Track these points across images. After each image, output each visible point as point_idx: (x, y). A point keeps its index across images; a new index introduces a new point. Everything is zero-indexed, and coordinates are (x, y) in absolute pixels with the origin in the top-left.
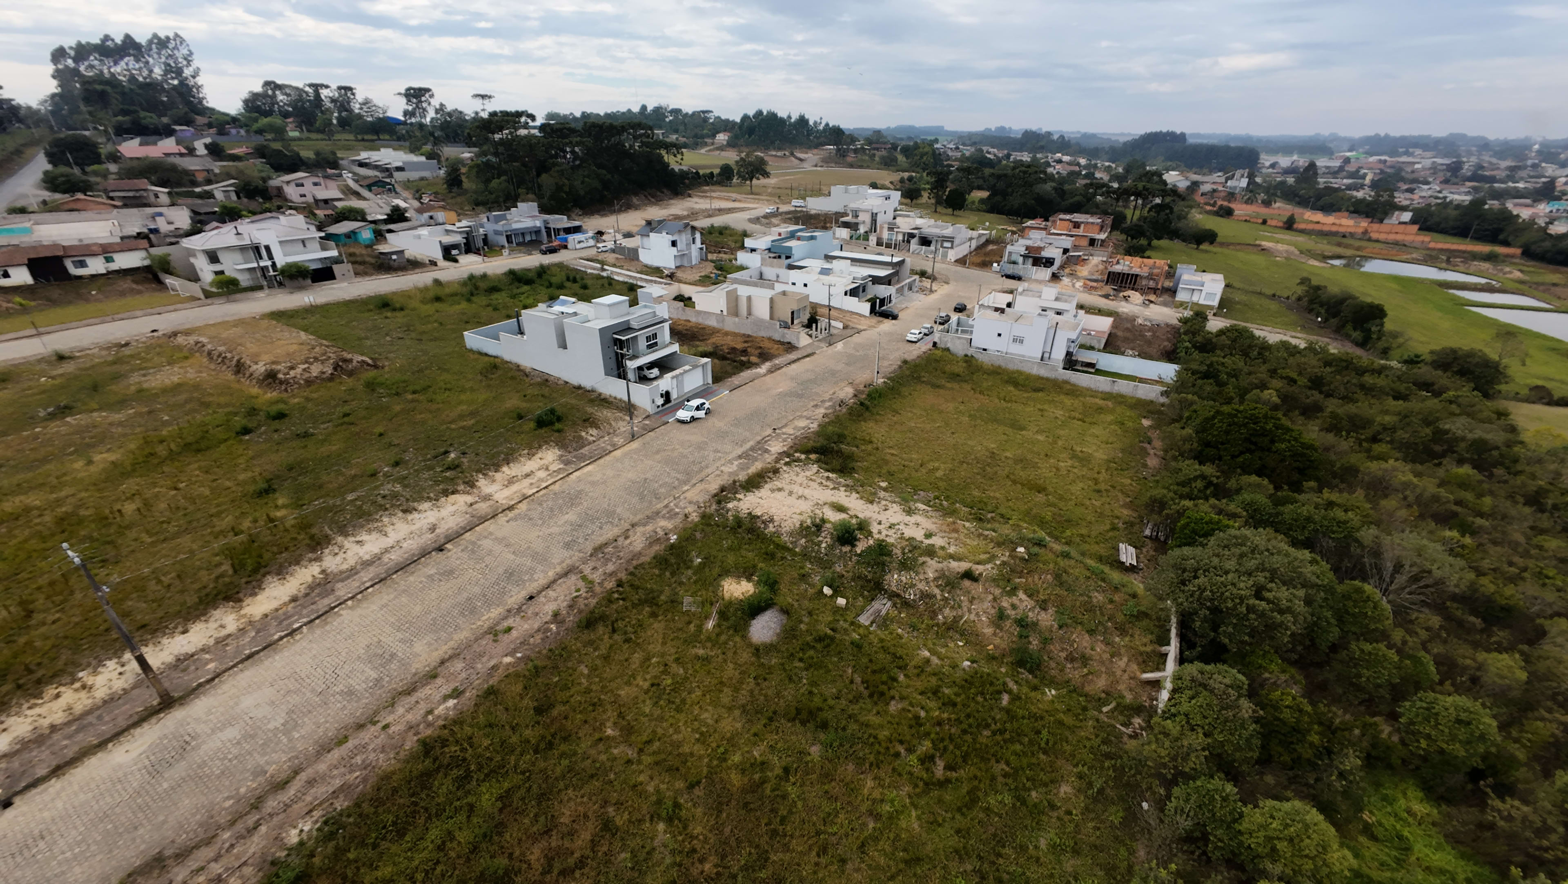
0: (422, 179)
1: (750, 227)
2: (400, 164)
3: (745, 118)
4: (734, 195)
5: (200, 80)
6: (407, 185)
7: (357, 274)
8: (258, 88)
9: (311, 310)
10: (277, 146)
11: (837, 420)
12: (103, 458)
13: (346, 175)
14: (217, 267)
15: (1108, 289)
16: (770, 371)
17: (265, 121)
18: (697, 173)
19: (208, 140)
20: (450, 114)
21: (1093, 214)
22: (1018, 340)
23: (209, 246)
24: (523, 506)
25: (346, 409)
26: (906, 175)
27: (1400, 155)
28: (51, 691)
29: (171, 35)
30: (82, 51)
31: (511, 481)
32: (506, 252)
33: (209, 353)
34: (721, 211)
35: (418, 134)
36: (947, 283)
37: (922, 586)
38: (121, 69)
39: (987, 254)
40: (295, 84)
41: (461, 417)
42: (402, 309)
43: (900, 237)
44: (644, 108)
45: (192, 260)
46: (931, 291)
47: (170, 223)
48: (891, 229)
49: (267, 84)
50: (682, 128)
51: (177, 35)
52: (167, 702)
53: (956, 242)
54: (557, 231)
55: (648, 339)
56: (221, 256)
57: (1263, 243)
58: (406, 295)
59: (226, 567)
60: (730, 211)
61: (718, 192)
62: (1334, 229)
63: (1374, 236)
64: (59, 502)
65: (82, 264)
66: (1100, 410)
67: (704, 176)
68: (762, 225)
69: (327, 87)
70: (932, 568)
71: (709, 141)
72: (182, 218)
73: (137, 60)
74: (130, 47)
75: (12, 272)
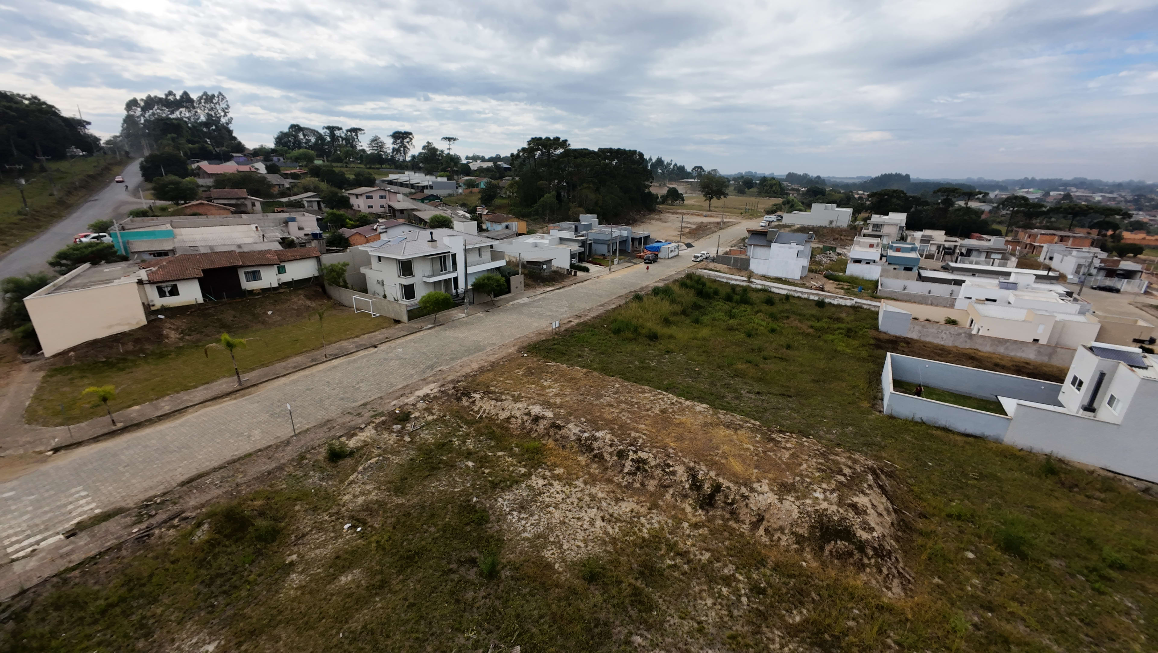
2: (424, 183)
8: (285, 129)
14: (408, 281)
19: (263, 164)
29: (216, 94)
30: (150, 103)
32: (615, 261)
38: (183, 113)
40: (311, 127)
47: (300, 229)
49: (293, 126)
51: (220, 94)
53: (1007, 254)
56: (415, 267)
65: (254, 275)
72: (310, 223)
74: (186, 101)
75: (182, 287)
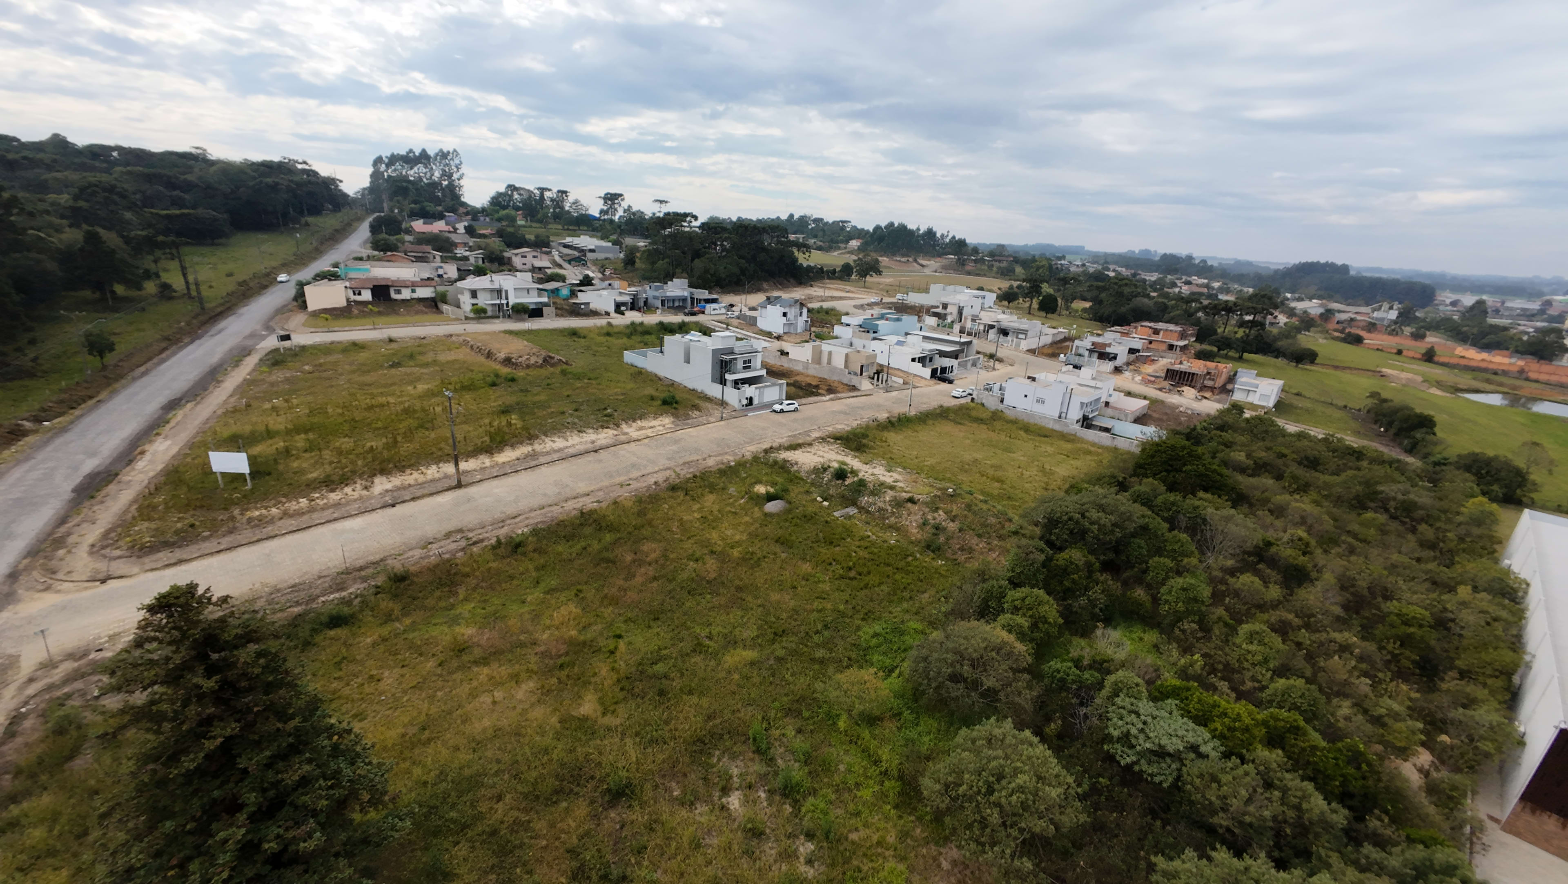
0: (606, 259)
1: (852, 310)
2: (593, 247)
3: (878, 228)
4: (848, 288)
5: (462, 182)
6: (595, 262)
7: (557, 315)
8: (502, 189)
9: (530, 332)
10: (511, 230)
11: (868, 427)
12: (421, 387)
13: (555, 253)
14: (474, 301)
15: (1166, 384)
16: (832, 400)
17: (503, 213)
18: (822, 269)
19: (466, 224)
20: (634, 214)
22: (1041, 401)
23: (474, 287)
24: (646, 441)
25: (549, 381)
26: (1014, 283)
28: (408, 471)
29: (451, 150)
30: (393, 159)
31: (641, 428)
32: (659, 312)
33: (472, 347)
34: (833, 298)
35: (608, 227)
36: (1011, 365)
37: (881, 505)
38: (413, 173)
39: (1058, 348)
40: (527, 187)
41: (616, 394)
42: (584, 337)
43: (982, 328)
44: (791, 216)
45: (460, 296)
46: (994, 369)
47: (446, 273)
48: (973, 320)
49: (509, 186)
50: (820, 234)
51: (455, 151)
52: (459, 485)
53: (1032, 335)
54: (699, 301)
55: (745, 362)
56: (479, 294)
57: (1384, 370)
58: (590, 330)
59: (487, 439)
60: (841, 298)
61: (835, 284)
62: (1483, 365)
63: (1533, 375)
64: (401, 403)
65: (399, 292)
66: (1090, 453)
67: (827, 271)
68: (862, 309)
69: (550, 190)
70: (889, 495)
71: (842, 245)
72: (451, 270)
73: (426, 167)
74: (424, 158)
75: (363, 292)
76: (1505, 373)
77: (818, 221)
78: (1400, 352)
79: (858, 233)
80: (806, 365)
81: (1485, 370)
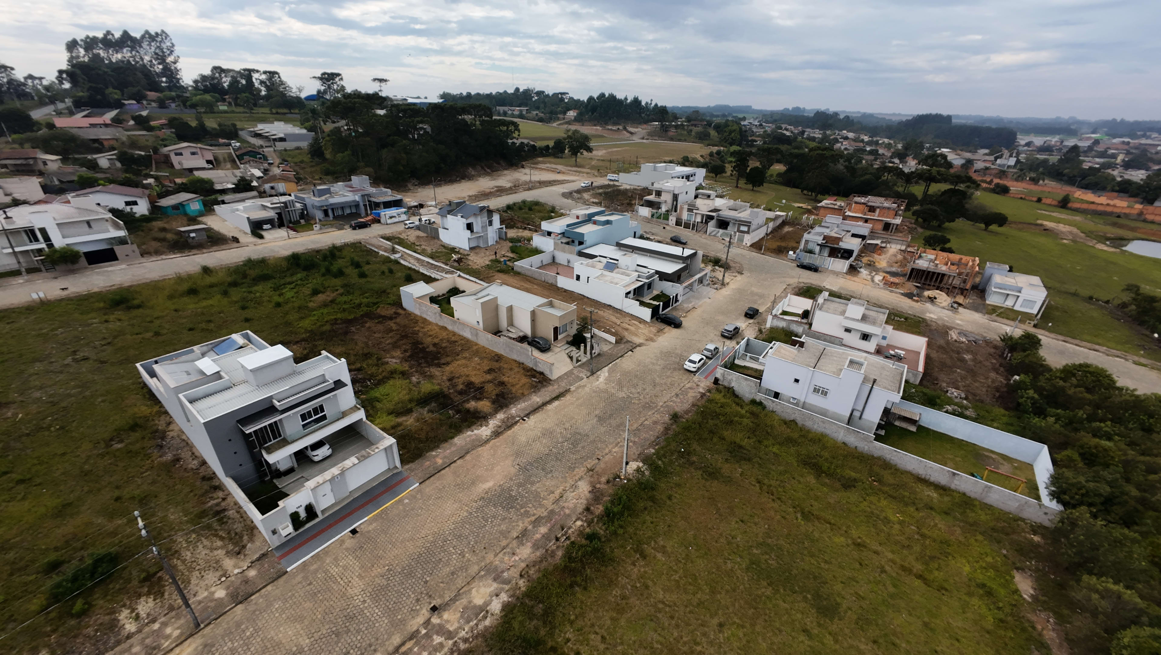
0: (296, 149)
1: (560, 202)
2: (282, 136)
3: (591, 99)
4: (560, 167)
8: (207, 72)
13: (234, 144)
15: (911, 286)
17: (198, 97)
18: (535, 146)
21: (886, 196)
22: (821, 391)
26: (715, 149)
27: (1139, 137)
29: (160, 32)
30: (90, 43)
32: (317, 227)
34: (542, 184)
36: (741, 273)
39: (783, 238)
40: (234, 69)
43: (699, 219)
44: (517, 89)
46: (723, 284)
48: (690, 209)
49: (215, 68)
50: (542, 105)
53: (753, 227)
54: (377, 205)
55: (305, 416)
57: (1045, 223)
60: (549, 184)
61: (548, 163)
62: (1109, 209)
63: (1150, 217)
67: (541, 149)
68: (573, 199)
69: (258, 71)
71: (561, 116)
74: (127, 40)
76: (1127, 216)
77: (540, 93)
78: (1039, 200)
79: (575, 104)
80: (475, 331)
81: (1111, 214)
